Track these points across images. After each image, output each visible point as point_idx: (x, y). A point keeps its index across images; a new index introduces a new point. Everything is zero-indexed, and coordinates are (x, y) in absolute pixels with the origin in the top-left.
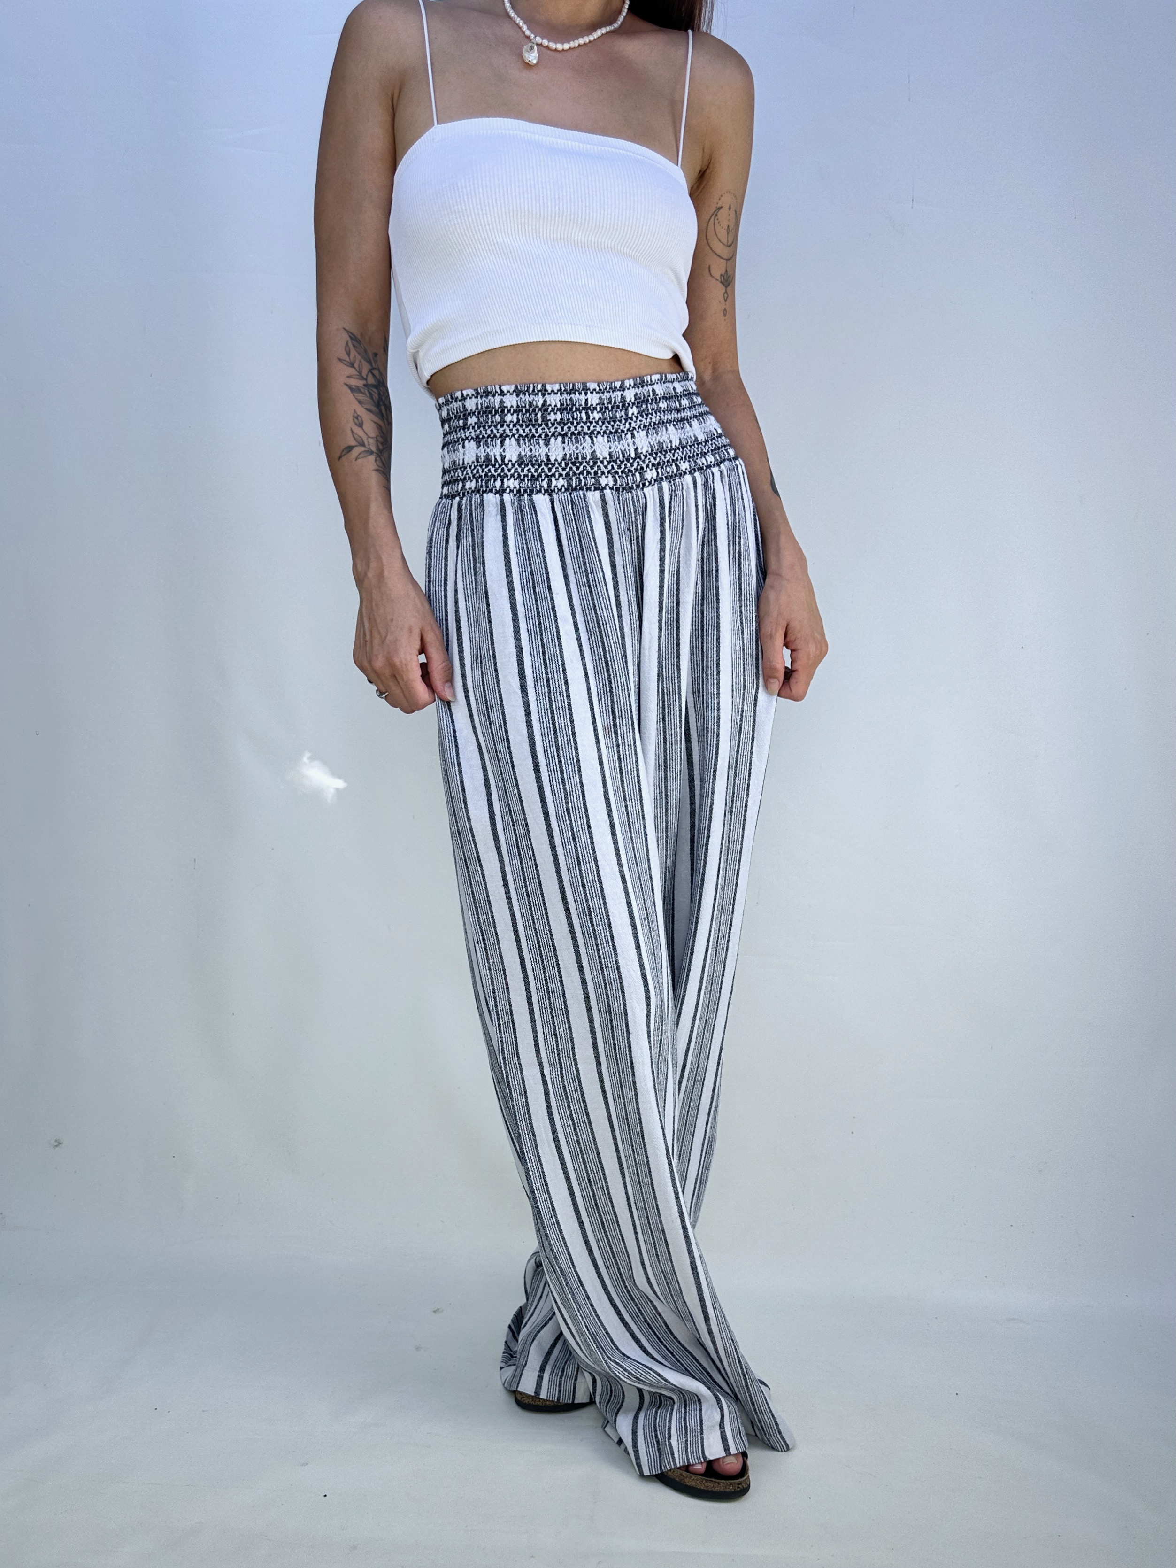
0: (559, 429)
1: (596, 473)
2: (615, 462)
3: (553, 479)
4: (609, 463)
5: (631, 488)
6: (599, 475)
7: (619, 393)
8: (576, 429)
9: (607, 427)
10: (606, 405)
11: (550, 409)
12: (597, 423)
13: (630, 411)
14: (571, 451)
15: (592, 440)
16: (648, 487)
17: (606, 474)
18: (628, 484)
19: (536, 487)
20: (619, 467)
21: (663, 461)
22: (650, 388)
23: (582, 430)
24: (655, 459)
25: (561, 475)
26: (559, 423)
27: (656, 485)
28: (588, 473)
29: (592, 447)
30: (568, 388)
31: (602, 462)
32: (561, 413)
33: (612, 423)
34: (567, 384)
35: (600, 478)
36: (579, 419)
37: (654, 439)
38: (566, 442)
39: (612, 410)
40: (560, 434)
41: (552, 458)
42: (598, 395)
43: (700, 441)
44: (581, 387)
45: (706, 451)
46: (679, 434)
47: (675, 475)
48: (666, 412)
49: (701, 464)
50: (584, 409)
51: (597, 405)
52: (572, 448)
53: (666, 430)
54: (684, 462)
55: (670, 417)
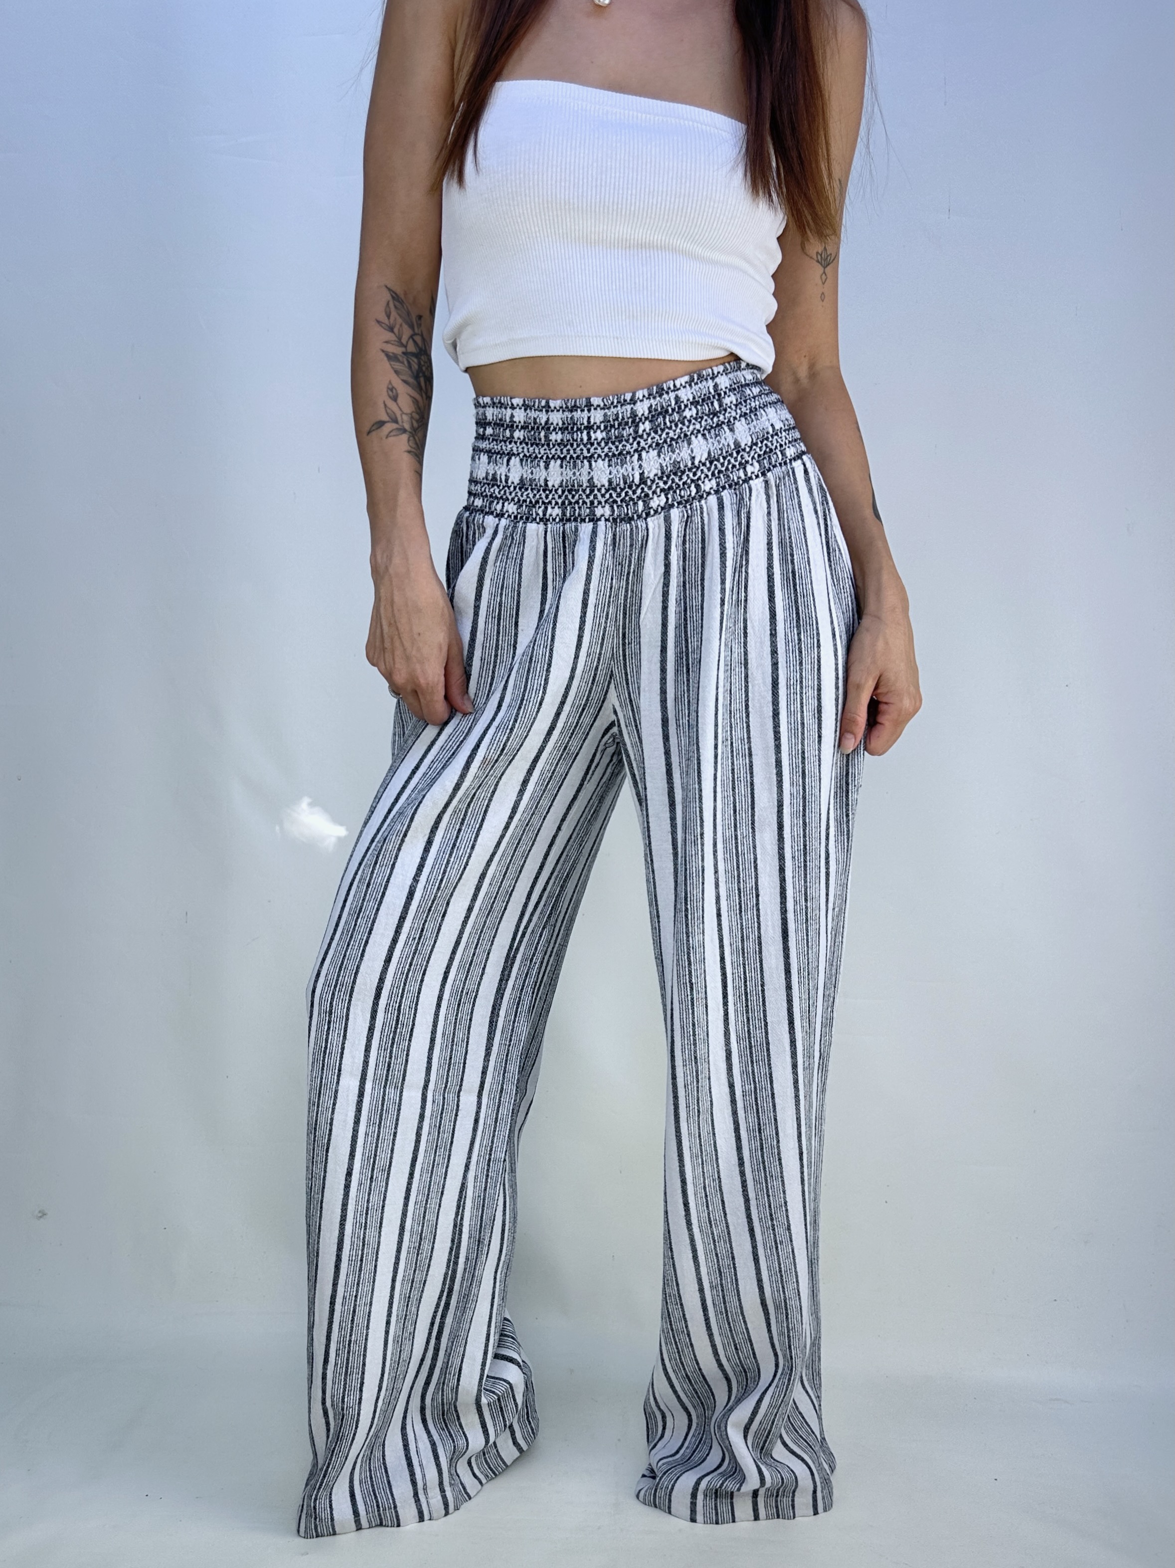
1: (592, 503)
2: (615, 490)
3: (549, 507)
4: (607, 491)
5: (632, 519)
7: (629, 407)
8: (575, 453)
10: (612, 423)
11: (552, 428)
12: (599, 444)
16: (652, 516)
17: (603, 504)
18: (628, 514)
23: (582, 453)
24: (665, 483)
25: (557, 503)
28: (584, 502)
29: (589, 473)
35: (596, 509)
36: (579, 440)
37: (667, 459)
39: (618, 428)
40: (559, 457)
41: (550, 484)
42: (603, 412)
43: (743, 447)
44: (584, 403)
45: (750, 459)
46: (710, 445)
47: (694, 498)
48: (693, 421)
49: (736, 479)
50: (586, 428)
51: (601, 423)
52: (570, 474)
53: (689, 444)
54: (710, 480)
55: (698, 426)
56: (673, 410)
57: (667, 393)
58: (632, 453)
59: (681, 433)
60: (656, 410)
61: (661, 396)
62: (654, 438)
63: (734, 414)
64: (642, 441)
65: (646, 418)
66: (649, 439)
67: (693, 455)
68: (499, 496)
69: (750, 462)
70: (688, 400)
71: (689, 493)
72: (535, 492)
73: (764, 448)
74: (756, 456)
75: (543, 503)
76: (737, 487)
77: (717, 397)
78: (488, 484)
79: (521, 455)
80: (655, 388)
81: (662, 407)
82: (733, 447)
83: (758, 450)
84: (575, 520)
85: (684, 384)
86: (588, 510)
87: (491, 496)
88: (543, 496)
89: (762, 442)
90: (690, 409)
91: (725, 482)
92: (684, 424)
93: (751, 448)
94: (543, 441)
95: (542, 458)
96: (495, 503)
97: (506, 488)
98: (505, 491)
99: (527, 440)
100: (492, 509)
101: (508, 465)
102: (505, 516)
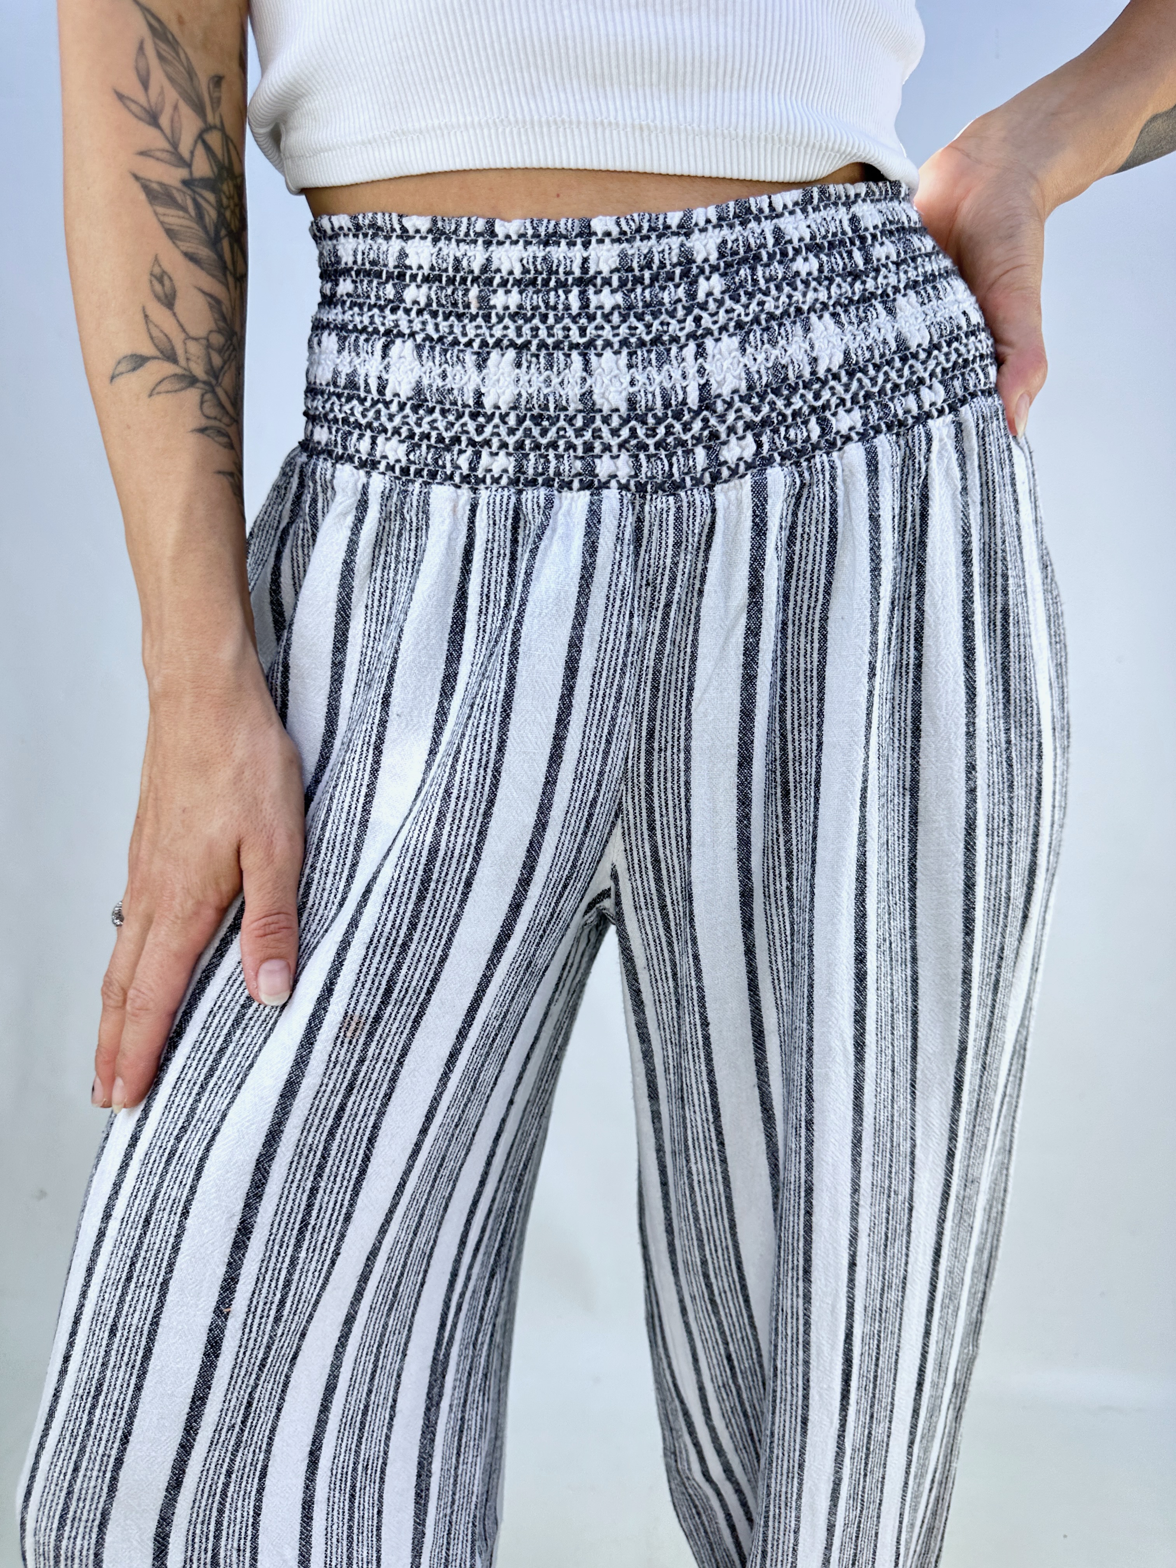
0: (512, 333)
1: (589, 448)
2: (642, 420)
3: (485, 452)
4: (625, 421)
5: (681, 485)
6: (597, 451)
7: (675, 242)
8: (550, 335)
9: (632, 328)
10: (637, 273)
11: (497, 280)
12: (607, 317)
13: (703, 286)
14: (533, 390)
15: (587, 363)
16: (726, 481)
17: (615, 450)
18: (671, 475)
19: (444, 467)
20: (652, 432)
21: (780, 414)
22: (768, 226)
23: (567, 337)
24: (756, 410)
25: (504, 445)
26: (513, 317)
27: (749, 476)
28: (570, 446)
29: (584, 380)
30: (542, 231)
31: (606, 420)
32: (521, 293)
33: (648, 318)
34: (540, 221)
35: (597, 461)
36: (561, 307)
37: (761, 357)
38: (525, 364)
39: (651, 285)
40: (512, 344)
41: (488, 403)
42: (617, 247)
43: (913, 349)
44: (577, 230)
45: (926, 375)
46: (848, 337)
47: (815, 447)
48: (814, 284)
49: (900, 412)
50: (579, 282)
51: (612, 272)
52: (538, 380)
53: (807, 329)
54: (849, 411)
55: (823, 296)
56: (771, 256)
57: (758, 220)
58: (683, 340)
59: (789, 305)
60: (735, 253)
61: (744, 224)
62: (733, 310)
63: (893, 280)
64: (705, 315)
65: (715, 268)
66: (722, 311)
67: (814, 355)
68: (363, 422)
69: (928, 382)
70: (801, 240)
71: (805, 434)
72: (451, 418)
73: (954, 357)
74: (939, 370)
75: (472, 443)
76: (902, 430)
77: (858, 243)
78: (339, 396)
79: (419, 338)
80: (732, 204)
81: (748, 249)
82: (894, 347)
83: (942, 358)
84: (548, 483)
85: (790, 206)
86: (578, 464)
87: (345, 421)
88: (471, 427)
89: (949, 344)
90: (806, 259)
91: (880, 419)
92: (795, 289)
93: (929, 354)
94: (474, 310)
95: (469, 344)
96: (355, 436)
97: (380, 406)
98: (378, 412)
99: (435, 307)
100: (351, 451)
101: (385, 355)
102: (382, 467)
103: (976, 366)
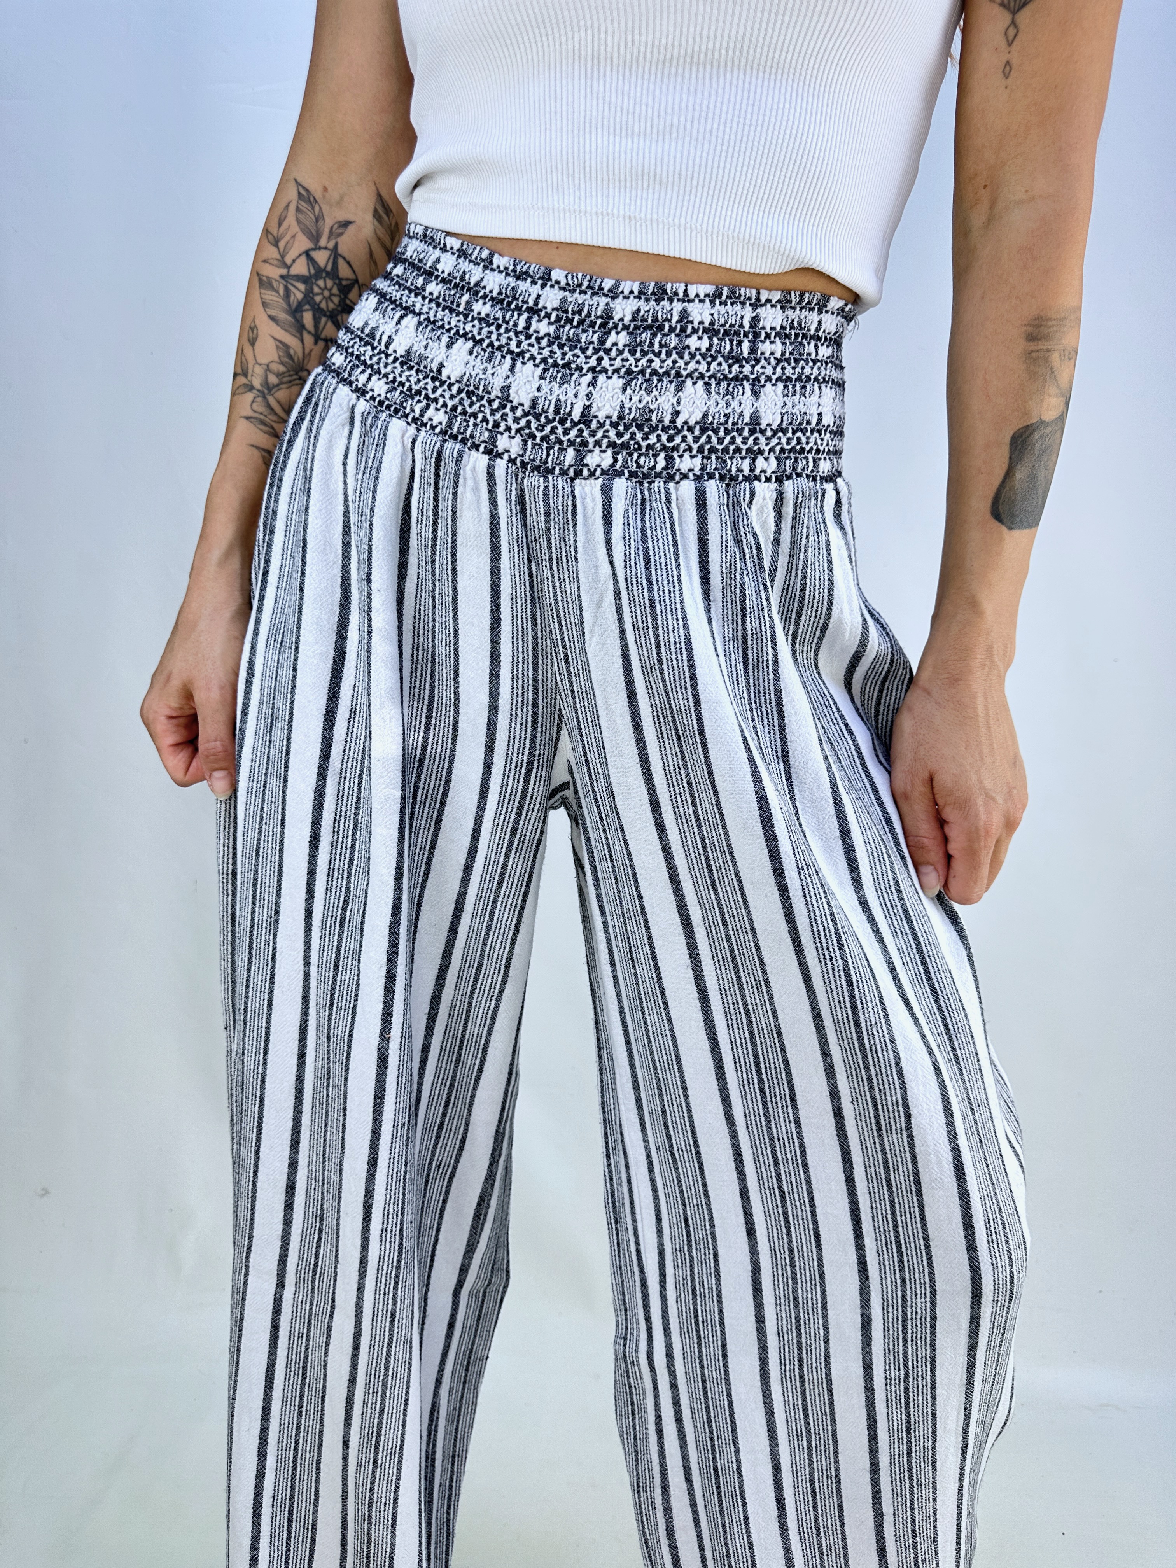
0: (475, 332)
1: (496, 425)
2: (537, 417)
3: (433, 406)
4: (526, 414)
5: (551, 471)
6: (502, 429)
7: (603, 300)
8: (498, 340)
10: (570, 316)
11: (481, 294)
12: (538, 340)
16: (585, 479)
17: (513, 432)
18: (547, 462)
19: (406, 408)
20: (541, 428)
21: (637, 443)
23: (508, 344)
24: (619, 435)
25: (445, 405)
26: (481, 321)
27: (602, 480)
28: (485, 420)
29: (508, 377)
34: (520, 261)
35: (499, 436)
36: (511, 323)
37: (635, 399)
38: (475, 354)
39: (577, 327)
41: (445, 373)
42: (562, 294)
43: (763, 426)
44: (540, 274)
45: (767, 449)
46: (712, 402)
47: (659, 475)
48: (698, 357)
49: (734, 469)
50: (529, 310)
51: (553, 309)
52: (479, 369)
53: (679, 389)
54: (692, 457)
55: (703, 367)
56: (672, 329)
57: (671, 300)
58: (584, 371)
59: (672, 368)
60: (644, 320)
61: (658, 301)
62: (627, 360)
63: (769, 371)
64: (606, 358)
65: (626, 327)
66: (619, 358)
67: (678, 409)
68: (369, 362)
69: (766, 454)
70: (701, 323)
71: (652, 464)
72: (421, 377)
73: (794, 442)
74: (778, 448)
75: (427, 397)
76: (733, 483)
77: (751, 336)
79: (423, 317)
80: (652, 284)
81: (655, 319)
82: (747, 419)
83: (784, 440)
84: (464, 441)
85: (702, 297)
86: (487, 434)
88: (430, 387)
89: (794, 432)
90: (700, 338)
91: (716, 469)
92: (682, 357)
93: (775, 433)
94: (461, 309)
95: (449, 330)
96: (360, 370)
97: (383, 355)
98: (380, 359)
99: (441, 300)
100: (353, 378)
101: (399, 322)
102: (368, 397)
103: (810, 456)
